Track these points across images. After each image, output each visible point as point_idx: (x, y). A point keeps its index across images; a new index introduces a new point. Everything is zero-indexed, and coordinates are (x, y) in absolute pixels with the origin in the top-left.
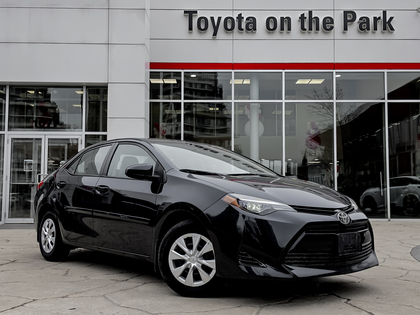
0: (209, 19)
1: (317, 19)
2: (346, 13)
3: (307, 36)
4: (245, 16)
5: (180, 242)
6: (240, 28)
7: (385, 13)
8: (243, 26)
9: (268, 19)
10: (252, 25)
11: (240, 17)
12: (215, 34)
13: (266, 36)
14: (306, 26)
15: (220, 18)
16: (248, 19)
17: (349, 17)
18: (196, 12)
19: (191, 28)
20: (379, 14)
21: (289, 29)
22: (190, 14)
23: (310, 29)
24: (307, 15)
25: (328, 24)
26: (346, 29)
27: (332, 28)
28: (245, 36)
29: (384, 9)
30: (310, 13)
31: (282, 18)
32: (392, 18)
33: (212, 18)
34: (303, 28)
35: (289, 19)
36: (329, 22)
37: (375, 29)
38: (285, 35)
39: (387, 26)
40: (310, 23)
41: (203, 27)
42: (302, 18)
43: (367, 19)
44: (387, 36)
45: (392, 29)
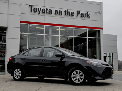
0: (37, 8)
1: (69, 12)
2: (77, 11)
3: (66, 17)
4: (49, 9)
5: (74, 72)
6: (47, 13)
7: (88, 12)
8: (48, 12)
9: (55, 11)
10: (50, 12)
11: (47, 9)
12: (39, 13)
13: (55, 16)
14: (66, 14)
15: (41, 9)
16: (49, 10)
17: (78, 12)
18: (33, 6)
19: (31, 11)
20: (86, 13)
21: (62, 14)
22: (31, 6)
23: (68, 15)
24: (66, 11)
25: (72, 14)
26: (77, 16)
27: (73, 15)
28: (48, 15)
29: (88, 11)
30: (68, 10)
31: (59, 11)
32: (89, 14)
33: (38, 8)
34: (65, 15)
35: (61, 11)
36: (73, 13)
37: (85, 17)
38: (60, 16)
39: (88, 16)
40: (67, 13)
41: (35, 11)
42: (65, 11)
43: (83, 14)
44: (88, 19)
45: (90, 17)
